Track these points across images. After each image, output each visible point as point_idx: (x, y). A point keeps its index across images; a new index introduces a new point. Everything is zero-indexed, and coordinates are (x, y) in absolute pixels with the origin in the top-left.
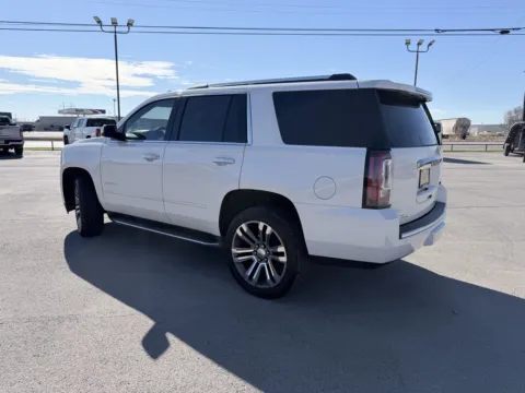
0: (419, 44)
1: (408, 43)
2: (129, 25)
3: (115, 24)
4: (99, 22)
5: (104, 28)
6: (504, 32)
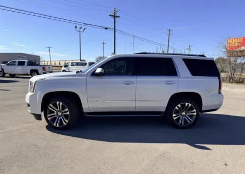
1: (76, 27)
6: (106, 29)
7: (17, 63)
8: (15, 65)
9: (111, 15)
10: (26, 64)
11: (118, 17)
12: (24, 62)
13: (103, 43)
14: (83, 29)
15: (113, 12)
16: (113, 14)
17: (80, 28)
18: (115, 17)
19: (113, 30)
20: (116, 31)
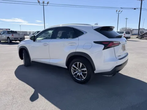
0: (119, 11)
2: (48, 3)
3: (43, 3)
4: (39, 2)
5: (40, 4)
6: (135, 9)
13: (127, 19)
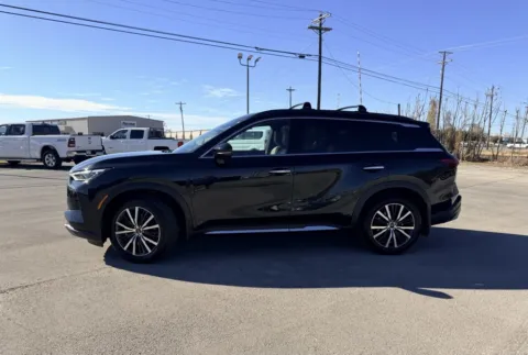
7: (128, 134)
8: (124, 137)
9: (312, 28)
10: (146, 135)
11: (327, 29)
12: (143, 131)
13: (290, 90)
14: (253, 60)
15: (317, 19)
16: (318, 25)
17: (248, 59)
18: (320, 29)
19: (317, 59)
20: (323, 60)
